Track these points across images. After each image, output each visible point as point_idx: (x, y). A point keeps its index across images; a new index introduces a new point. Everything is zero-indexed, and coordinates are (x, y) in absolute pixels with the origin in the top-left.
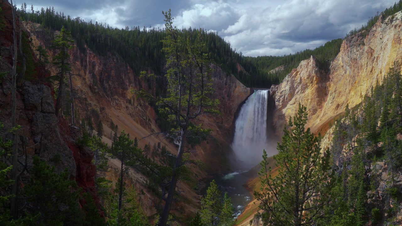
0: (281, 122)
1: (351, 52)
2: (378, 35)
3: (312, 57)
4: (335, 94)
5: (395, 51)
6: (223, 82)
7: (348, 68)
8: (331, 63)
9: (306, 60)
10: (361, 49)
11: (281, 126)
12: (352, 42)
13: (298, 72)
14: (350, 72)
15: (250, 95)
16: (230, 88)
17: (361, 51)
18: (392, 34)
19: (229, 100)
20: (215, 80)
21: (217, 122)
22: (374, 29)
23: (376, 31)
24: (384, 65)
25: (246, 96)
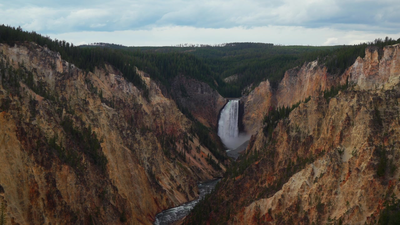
0: (248, 122)
1: (290, 79)
2: (304, 73)
3: (267, 80)
4: (282, 104)
5: (310, 84)
6: (211, 95)
7: (289, 88)
8: (279, 84)
9: (264, 82)
10: (296, 78)
11: (248, 124)
12: (291, 73)
13: (259, 89)
14: (290, 91)
15: (227, 103)
16: (215, 99)
17: (296, 80)
18: (310, 75)
19: (214, 107)
20: (206, 93)
21: (209, 122)
22: (302, 69)
23: (303, 70)
24: (306, 90)
25: (224, 104)
